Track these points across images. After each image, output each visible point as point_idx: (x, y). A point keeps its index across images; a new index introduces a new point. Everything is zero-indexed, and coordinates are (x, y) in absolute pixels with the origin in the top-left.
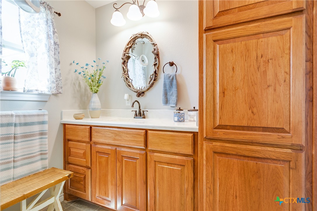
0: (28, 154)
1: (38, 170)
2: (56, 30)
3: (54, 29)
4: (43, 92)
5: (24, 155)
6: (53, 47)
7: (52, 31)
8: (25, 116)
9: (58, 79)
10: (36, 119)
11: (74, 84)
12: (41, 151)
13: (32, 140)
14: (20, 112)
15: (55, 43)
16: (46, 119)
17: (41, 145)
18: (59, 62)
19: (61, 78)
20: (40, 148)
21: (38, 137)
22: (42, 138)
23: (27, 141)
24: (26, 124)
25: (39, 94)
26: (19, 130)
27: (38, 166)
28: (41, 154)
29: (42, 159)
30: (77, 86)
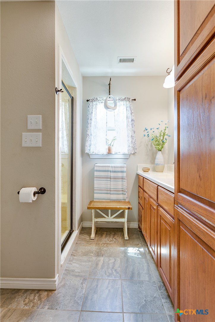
0: (116, 189)
1: (121, 200)
2: (132, 111)
3: (131, 111)
4: (125, 153)
5: (114, 189)
6: (130, 123)
7: (130, 113)
8: (114, 167)
9: (134, 143)
10: (119, 169)
11: (147, 145)
12: (122, 189)
13: (118, 181)
14: (113, 165)
15: (132, 120)
16: (125, 169)
17: (122, 185)
18: (135, 132)
19: (136, 143)
20: (122, 187)
21: (121, 180)
22: (122, 181)
23: (115, 181)
24: (115, 172)
25: (124, 154)
26: (112, 175)
27: (121, 197)
28: (122, 191)
29: (123, 194)
30: (149, 146)
